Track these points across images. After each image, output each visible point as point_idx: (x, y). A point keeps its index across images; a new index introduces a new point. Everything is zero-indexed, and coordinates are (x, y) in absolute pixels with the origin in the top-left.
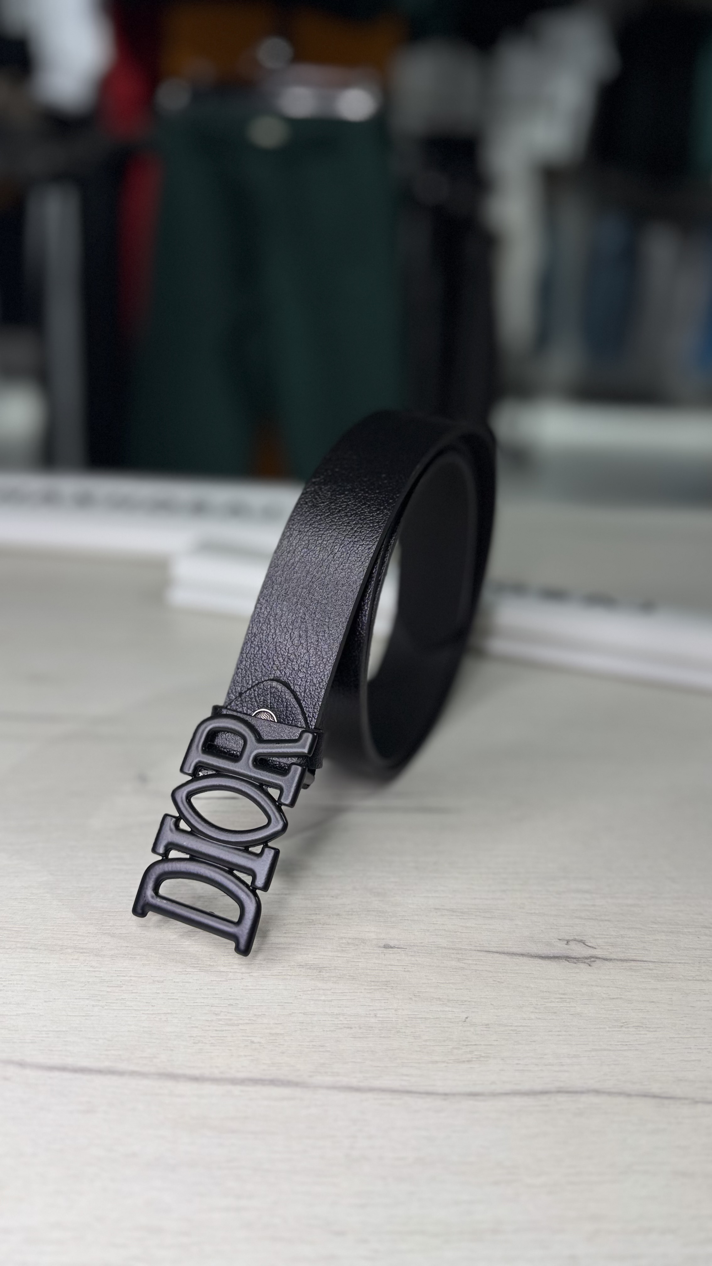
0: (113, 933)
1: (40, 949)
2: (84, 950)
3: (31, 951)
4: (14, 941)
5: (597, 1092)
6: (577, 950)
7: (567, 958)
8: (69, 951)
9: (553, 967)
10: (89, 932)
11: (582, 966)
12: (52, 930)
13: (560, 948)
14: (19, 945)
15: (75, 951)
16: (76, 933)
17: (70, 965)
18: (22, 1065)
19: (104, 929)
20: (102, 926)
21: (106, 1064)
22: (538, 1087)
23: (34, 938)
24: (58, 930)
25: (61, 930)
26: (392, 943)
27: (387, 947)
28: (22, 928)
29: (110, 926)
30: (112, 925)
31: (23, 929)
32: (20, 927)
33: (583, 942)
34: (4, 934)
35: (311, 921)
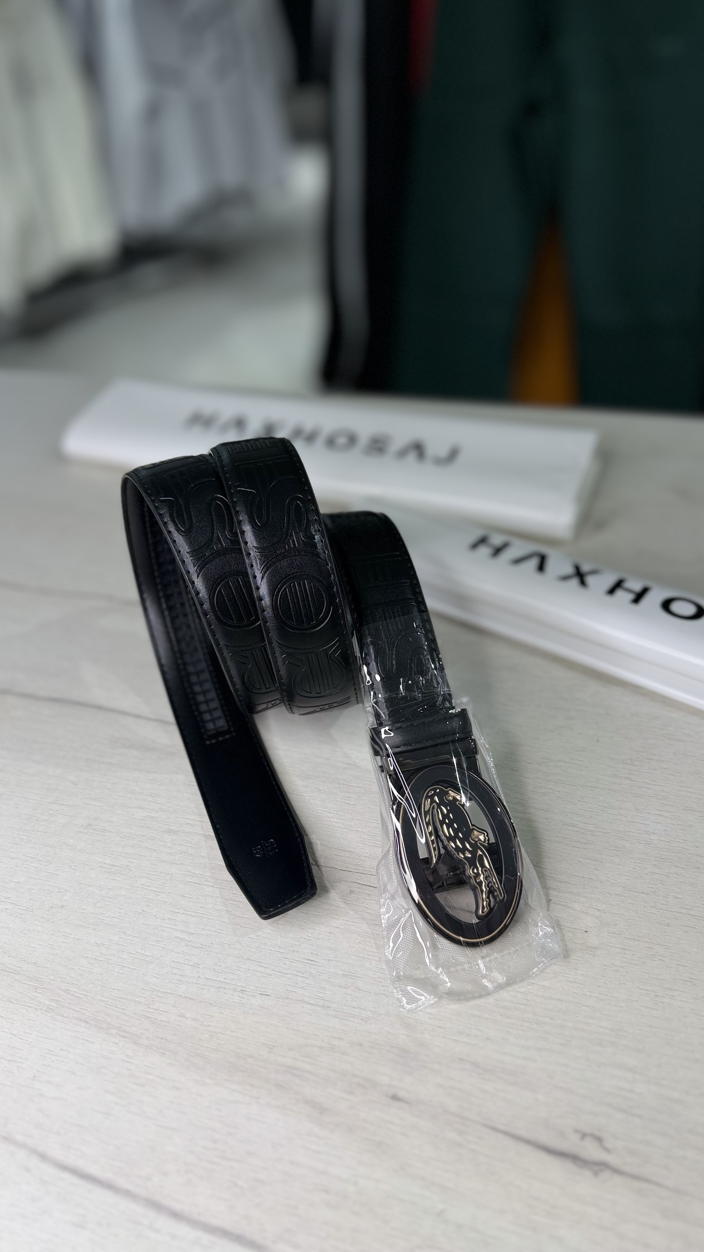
0: (155, 1019)
1: (91, 1024)
2: (126, 1034)
3: (83, 1024)
4: (73, 1010)
6: (591, 1151)
7: (574, 1158)
8: (114, 1031)
9: (555, 1168)
10: (136, 1012)
11: (587, 1173)
12: (106, 1003)
14: (75, 1015)
15: (118, 1034)
16: (124, 1012)
17: (110, 1050)
19: (149, 1012)
20: (149, 1007)
21: (108, 1175)
23: (89, 1009)
24: (111, 1004)
25: (114, 1005)
26: (402, 1094)
27: (395, 1098)
28: (83, 994)
29: (155, 1009)
30: (156, 1008)
31: (83, 996)
32: (82, 993)
33: (599, 1140)
34: (67, 998)
35: (333, 1047)
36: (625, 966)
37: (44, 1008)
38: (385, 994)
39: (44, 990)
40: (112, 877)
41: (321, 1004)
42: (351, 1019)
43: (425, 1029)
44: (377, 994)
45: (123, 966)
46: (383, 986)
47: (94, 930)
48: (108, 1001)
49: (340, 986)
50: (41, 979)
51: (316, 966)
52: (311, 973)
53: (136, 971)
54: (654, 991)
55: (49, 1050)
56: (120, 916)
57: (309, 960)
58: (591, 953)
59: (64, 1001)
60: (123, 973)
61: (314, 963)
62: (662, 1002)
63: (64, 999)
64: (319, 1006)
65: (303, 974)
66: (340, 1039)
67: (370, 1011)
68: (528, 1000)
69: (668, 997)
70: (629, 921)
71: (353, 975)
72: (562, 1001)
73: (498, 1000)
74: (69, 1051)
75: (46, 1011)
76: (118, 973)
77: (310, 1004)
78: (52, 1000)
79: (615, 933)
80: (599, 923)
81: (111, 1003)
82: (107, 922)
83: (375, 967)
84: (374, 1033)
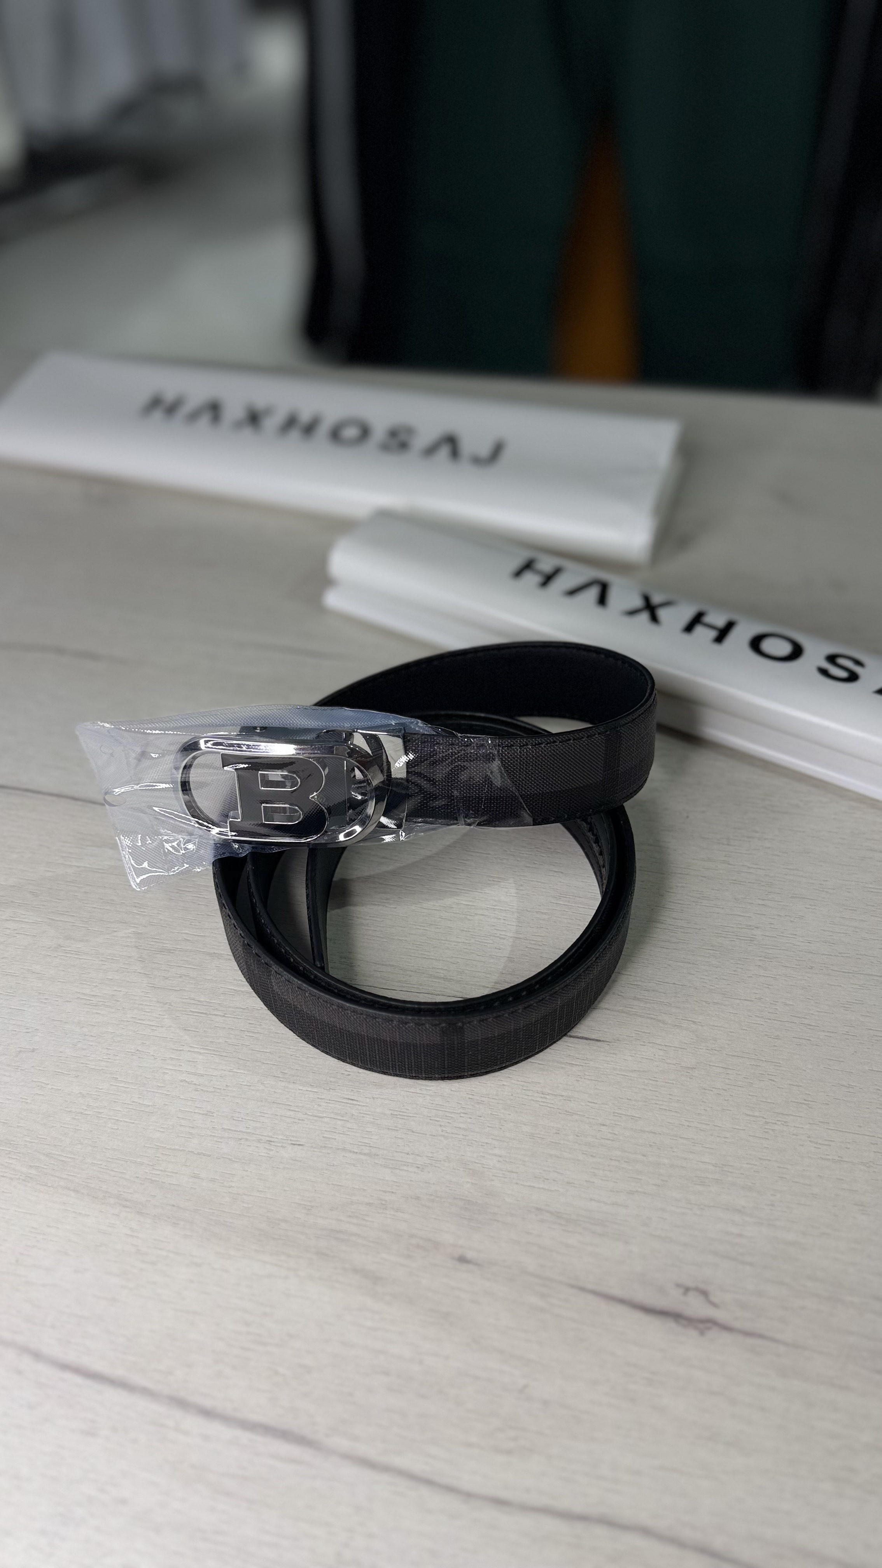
0: (162, 1182)
1: (82, 1193)
2: (127, 1203)
3: (73, 1194)
4: (58, 1177)
5: (646, 1531)
6: (696, 1307)
7: (677, 1316)
8: (112, 1201)
9: (655, 1328)
10: (138, 1176)
11: (693, 1333)
12: (99, 1166)
13: (672, 1300)
14: (62, 1183)
15: (118, 1203)
16: (123, 1176)
17: (109, 1223)
18: (37, 1356)
19: (154, 1174)
20: (153, 1169)
21: (119, 1372)
22: (578, 1507)
23: (79, 1176)
24: (105, 1168)
25: (109, 1168)
26: (470, 1255)
27: (462, 1260)
29: (161, 1171)
30: (163, 1169)
31: (69, 1160)
32: (68, 1156)
33: (705, 1294)
34: (50, 1163)
35: (384, 1202)
36: (729, 1089)
37: (21, 1177)
38: (444, 1136)
39: (19, 1155)
40: (94, 1011)
41: (366, 1151)
42: (405, 1168)
43: (493, 1176)
44: (434, 1136)
45: (118, 1120)
46: (441, 1126)
47: (77, 1077)
48: (101, 1165)
49: (388, 1129)
50: (14, 1141)
51: (357, 1106)
52: (353, 1115)
53: (134, 1125)
54: (763, 1118)
55: (33, 1228)
56: (109, 1059)
57: (349, 1099)
58: (687, 1074)
59: (45, 1167)
60: (118, 1129)
61: (354, 1102)
62: (773, 1130)
63: (45, 1165)
64: (365, 1154)
65: (342, 1116)
66: (393, 1192)
67: (427, 1156)
68: (615, 1134)
69: (779, 1123)
70: (731, 1034)
71: (404, 1114)
72: (655, 1133)
73: (579, 1136)
74: (58, 1228)
75: (24, 1180)
76: (112, 1128)
77: (354, 1152)
78: (31, 1166)
79: (715, 1050)
80: (695, 1038)
81: (106, 1166)
82: (93, 1067)
83: (429, 1103)
84: (434, 1184)
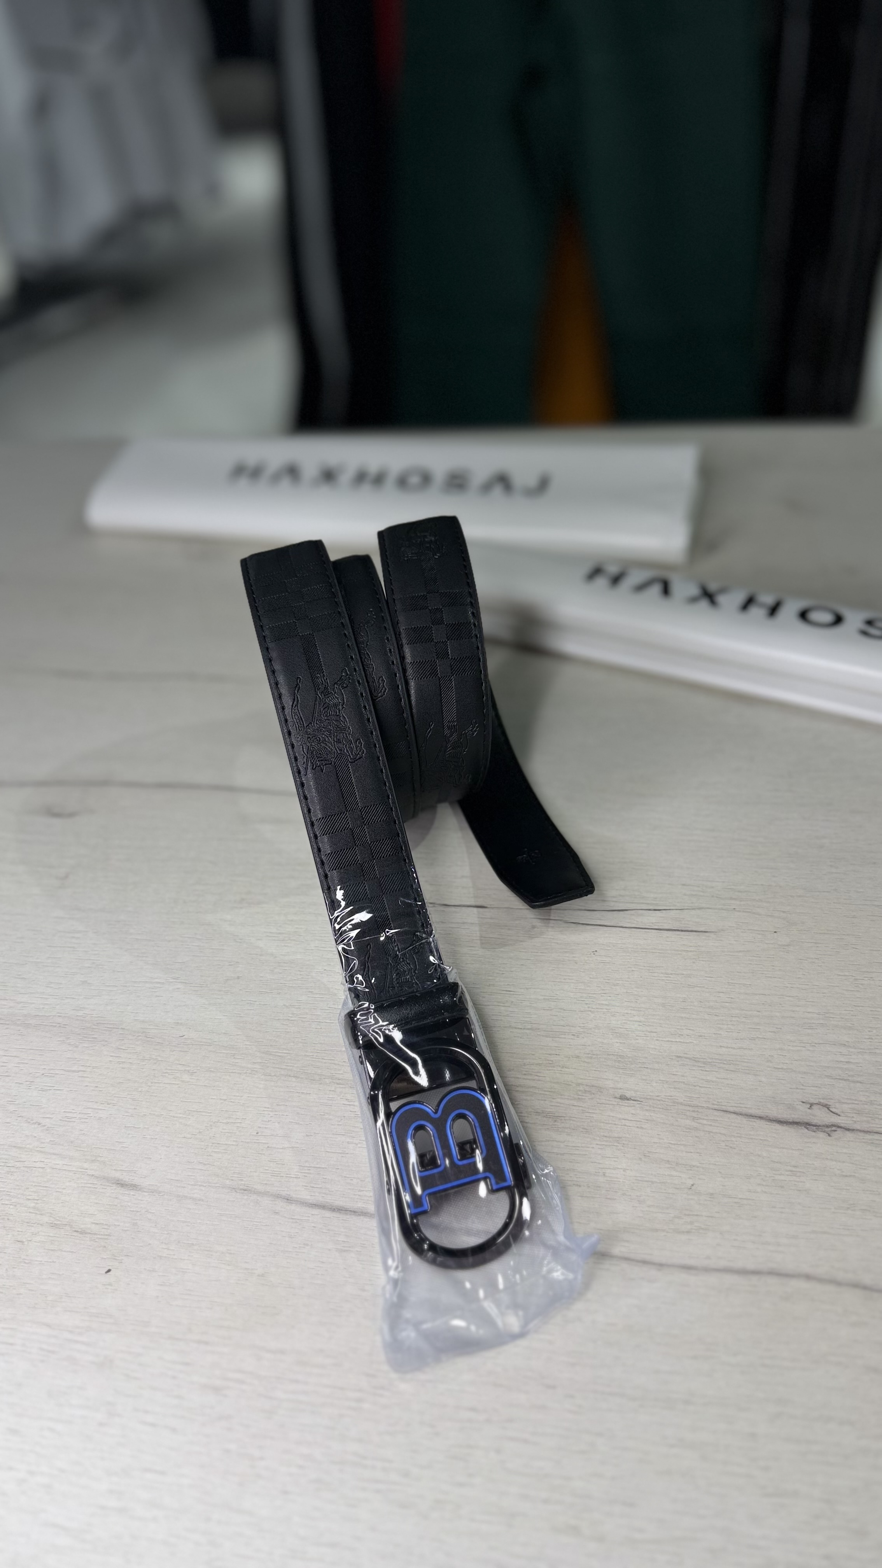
1: (302, 1078)
2: (340, 1081)
3: (294, 1079)
4: (278, 1068)
5: (808, 1277)
6: (820, 1116)
7: (807, 1125)
8: (327, 1081)
9: (790, 1135)
11: (822, 1135)
12: (312, 1057)
13: (801, 1113)
14: (283, 1072)
15: (333, 1082)
16: (333, 1062)
17: (328, 1097)
18: (288, 1200)
22: (751, 1266)
23: (296, 1065)
25: (320, 1057)
26: (628, 1094)
27: (623, 1098)
28: (285, 1053)
31: (286, 1055)
33: (827, 1106)
35: (550, 1062)
36: (821, 958)
37: (247, 1072)
38: (590, 1011)
39: (243, 1055)
40: (283, 945)
41: (529, 1027)
42: (563, 1036)
43: (637, 1036)
44: (582, 1011)
45: (320, 1022)
46: (586, 1004)
47: (279, 994)
48: (313, 1055)
49: (544, 1009)
50: (236, 1046)
51: (515, 996)
52: (512, 1002)
53: (333, 1024)
54: (853, 976)
55: (265, 1107)
56: (302, 978)
57: (507, 991)
58: (784, 950)
59: (266, 1062)
60: (321, 1028)
61: (511, 993)
62: (862, 984)
63: (266, 1061)
64: (528, 1029)
65: (504, 1004)
66: (556, 1054)
67: (579, 1027)
68: (732, 998)
69: (867, 979)
70: (816, 918)
71: (555, 998)
72: (765, 995)
73: (702, 1002)
74: (286, 1105)
75: (250, 1073)
76: (316, 1028)
77: (518, 1028)
78: (254, 1063)
79: (805, 931)
80: (786, 923)
81: (317, 1056)
82: (291, 985)
83: (573, 988)
84: (589, 1046)
